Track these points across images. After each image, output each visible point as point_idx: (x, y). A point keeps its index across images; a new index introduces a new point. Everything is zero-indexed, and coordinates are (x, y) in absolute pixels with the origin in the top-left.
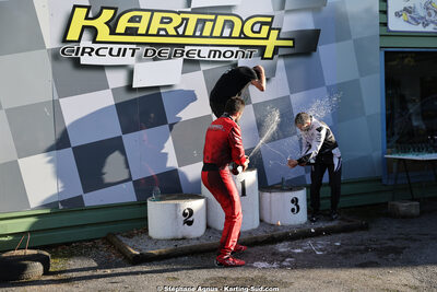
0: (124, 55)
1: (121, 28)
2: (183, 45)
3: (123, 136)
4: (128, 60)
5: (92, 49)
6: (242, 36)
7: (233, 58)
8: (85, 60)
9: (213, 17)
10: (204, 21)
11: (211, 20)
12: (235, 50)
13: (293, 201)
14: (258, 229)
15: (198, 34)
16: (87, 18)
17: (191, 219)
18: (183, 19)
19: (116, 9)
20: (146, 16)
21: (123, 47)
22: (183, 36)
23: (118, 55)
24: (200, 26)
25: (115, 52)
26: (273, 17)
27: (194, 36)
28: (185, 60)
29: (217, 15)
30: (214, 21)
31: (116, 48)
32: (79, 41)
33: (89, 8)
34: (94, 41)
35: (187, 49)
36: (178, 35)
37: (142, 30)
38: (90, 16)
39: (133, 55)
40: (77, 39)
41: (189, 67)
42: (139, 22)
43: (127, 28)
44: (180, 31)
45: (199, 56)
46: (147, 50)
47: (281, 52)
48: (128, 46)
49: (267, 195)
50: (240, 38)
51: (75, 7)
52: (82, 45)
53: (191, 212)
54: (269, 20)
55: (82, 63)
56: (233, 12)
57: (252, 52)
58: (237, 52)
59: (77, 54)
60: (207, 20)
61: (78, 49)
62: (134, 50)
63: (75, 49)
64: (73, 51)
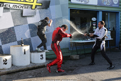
2: (3, 3)
7: (21, 8)
12: (22, 5)
13: (41, 56)
14: (30, 65)
17: (6, 62)
28: (4, 8)
35: (5, 4)
49: (33, 54)
53: (6, 60)
57: (28, 7)
58: (23, 6)
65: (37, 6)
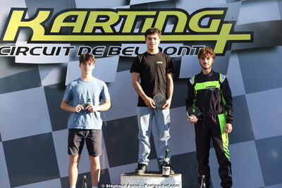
0: (57, 54)
1: (55, 28)
2: (119, 43)
3: (54, 133)
4: (62, 58)
5: (27, 49)
8: (20, 59)
9: (154, 13)
10: (144, 18)
11: (151, 17)
12: (178, 46)
15: (136, 31)
16: (23, 20)
18: (121, 17)
19: (51, 10)
20: (82, 15)
21: (57, 46)
22: (120, 33)
23: (52, 54)
24: (138, 23)
25: (49, 51)
26: (225, 10)
27: (132, 33)
28: (121, 57)
29: (158, 11)
30: (155, 17)
31: (50, 47)
32: (14, 42)
33: (25, 10)
34: (29, 41)
36: (115, 33)
37: (77, 29)
38: (27, 17)
39: (67, 54)
40: (13, 39)
42: (75, 21)
43: (62, 28)
44: (117, 28)
46: (81, 49)
47: (234, 47)
51: (13, 9)
52: (18, 45)
54: (221, 12)
55: (16, 62)
56: (177, 7)
59: (12, 54)
60: (148, 17)
61: (14, 48)
62: (68, 49)
63: (11, 48)
64: (8, 51)
65: (233, 44)
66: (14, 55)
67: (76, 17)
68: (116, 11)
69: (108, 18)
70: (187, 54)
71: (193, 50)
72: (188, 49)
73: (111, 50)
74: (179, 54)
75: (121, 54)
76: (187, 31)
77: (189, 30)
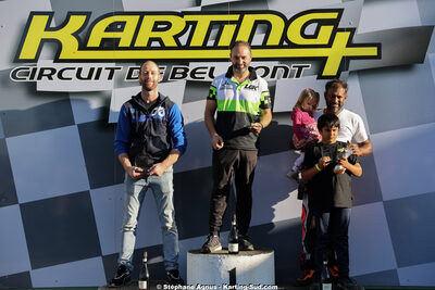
0: (97, 78)
1: (94, 41)
2: (186, 61)
4: (103, 84)
5: (54, 71)
6: (285, 42)
8: (44, 85)
9: (236, 17)
10: (221, 25)
11: (232, 22)
12: (271, 65)
15: (211, 43)
16: (48, 28)
18: (188, 23)
19: (88, 14)
20: (132, 21)
21: (96, 66)
22: (188, 47)
23: (89, 78)
25: (84, 74)
26: (340, 11)
27: (204, 47)
28: (188, 81)
29: (242, 14)
30: (238, 23)
31: (86, 67)
32: (36, 60)
33: (51, 15)
34: (57, 60)
35: (192, 66)
36: (179, 47)
37: (125, 41)
38: (53, 25)
39: (110, 78)
40: (33, 57)
41: (195, 92)
42: (122, 30)
43: (104, 40)
44: (183, 40)
45: (211, 75)
46: (131, 70)
47: (354, 65)
48: (103, 65)
50: (280, 46)
51: (32, 14)
52: (40, 65)
54: (334, 16)
55: (38, 89)
56: (270, 9)
57: (300, 68)
58: (275, 68)
59: (32, 78)
60: (227, 22)
61: (35, 70)
62: (112, 70)
63: (31, 70)
64: (27, 74)
65: (351, 61)
66: (35, 79)
67: (123, 24)
68: (182, 14)
69: (169, 25)
70: (285, 76)
71: (293, 72)
72: (287, 70)
73: (175, 72)
74: (273, 76)
75: (189, 78)
76: (285, 43)
77: (288, 41)
